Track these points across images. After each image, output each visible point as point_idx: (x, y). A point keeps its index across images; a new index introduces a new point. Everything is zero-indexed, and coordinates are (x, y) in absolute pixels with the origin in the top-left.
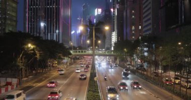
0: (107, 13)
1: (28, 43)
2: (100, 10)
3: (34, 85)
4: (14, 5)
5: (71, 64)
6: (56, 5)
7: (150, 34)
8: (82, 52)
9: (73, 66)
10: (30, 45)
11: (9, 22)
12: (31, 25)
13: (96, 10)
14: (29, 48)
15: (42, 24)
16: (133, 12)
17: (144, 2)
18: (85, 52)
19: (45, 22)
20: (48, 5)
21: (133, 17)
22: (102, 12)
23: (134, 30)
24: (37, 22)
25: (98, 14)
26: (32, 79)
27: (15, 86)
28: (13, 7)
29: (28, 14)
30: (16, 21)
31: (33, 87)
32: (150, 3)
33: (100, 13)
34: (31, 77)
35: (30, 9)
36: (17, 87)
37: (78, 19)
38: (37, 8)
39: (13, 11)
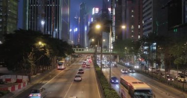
0: (105, 12)
1: (39, 41)
2: (97, 10)
3: (44, 82)
4: (15, 3)
5: (72, 62)
6: (56, 4)
7: (151, 33)
8: (80, 50)
9: (74, 64)
10: (40, 43)
11: (10, 20)
12: (31, 23)
13: (94, 9)
14: (40, 46)
15: (43, 23)
16: (133, 11)
17: (144, 2)
18: (83, 50)
19: (45, 20)
20: (48, 4)
21: (133, 16)
22: (99, 11)
23: (134, 30)
24: (37, 20)
25: (95, 13)
26: (40, 77)
27: (26, 84)
28: (14, 6)
29: (29, 12)
30: (17, 19)
31: (44, 84)
32: (151, 3)
33: (97, 12)
34: (39, 74)
35: (30, 8)
36: (28, 84)
37: (76, 18)
38: (37, 6)
39: (14, 9)
